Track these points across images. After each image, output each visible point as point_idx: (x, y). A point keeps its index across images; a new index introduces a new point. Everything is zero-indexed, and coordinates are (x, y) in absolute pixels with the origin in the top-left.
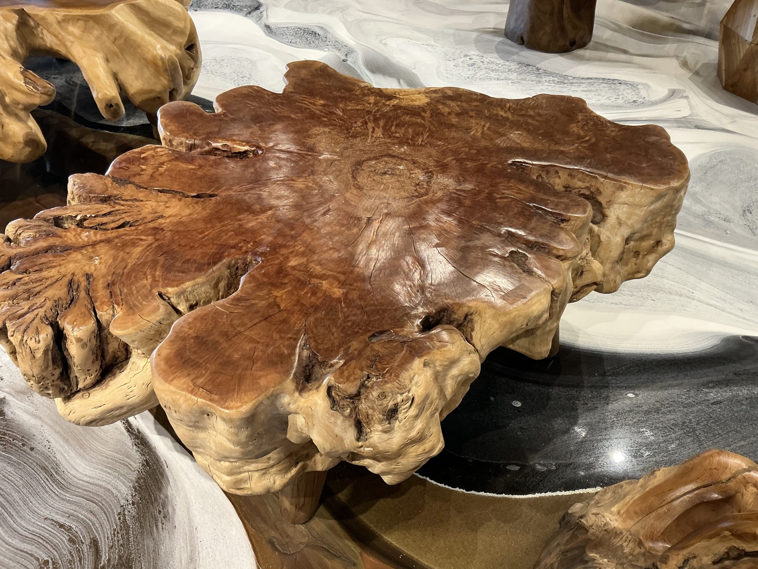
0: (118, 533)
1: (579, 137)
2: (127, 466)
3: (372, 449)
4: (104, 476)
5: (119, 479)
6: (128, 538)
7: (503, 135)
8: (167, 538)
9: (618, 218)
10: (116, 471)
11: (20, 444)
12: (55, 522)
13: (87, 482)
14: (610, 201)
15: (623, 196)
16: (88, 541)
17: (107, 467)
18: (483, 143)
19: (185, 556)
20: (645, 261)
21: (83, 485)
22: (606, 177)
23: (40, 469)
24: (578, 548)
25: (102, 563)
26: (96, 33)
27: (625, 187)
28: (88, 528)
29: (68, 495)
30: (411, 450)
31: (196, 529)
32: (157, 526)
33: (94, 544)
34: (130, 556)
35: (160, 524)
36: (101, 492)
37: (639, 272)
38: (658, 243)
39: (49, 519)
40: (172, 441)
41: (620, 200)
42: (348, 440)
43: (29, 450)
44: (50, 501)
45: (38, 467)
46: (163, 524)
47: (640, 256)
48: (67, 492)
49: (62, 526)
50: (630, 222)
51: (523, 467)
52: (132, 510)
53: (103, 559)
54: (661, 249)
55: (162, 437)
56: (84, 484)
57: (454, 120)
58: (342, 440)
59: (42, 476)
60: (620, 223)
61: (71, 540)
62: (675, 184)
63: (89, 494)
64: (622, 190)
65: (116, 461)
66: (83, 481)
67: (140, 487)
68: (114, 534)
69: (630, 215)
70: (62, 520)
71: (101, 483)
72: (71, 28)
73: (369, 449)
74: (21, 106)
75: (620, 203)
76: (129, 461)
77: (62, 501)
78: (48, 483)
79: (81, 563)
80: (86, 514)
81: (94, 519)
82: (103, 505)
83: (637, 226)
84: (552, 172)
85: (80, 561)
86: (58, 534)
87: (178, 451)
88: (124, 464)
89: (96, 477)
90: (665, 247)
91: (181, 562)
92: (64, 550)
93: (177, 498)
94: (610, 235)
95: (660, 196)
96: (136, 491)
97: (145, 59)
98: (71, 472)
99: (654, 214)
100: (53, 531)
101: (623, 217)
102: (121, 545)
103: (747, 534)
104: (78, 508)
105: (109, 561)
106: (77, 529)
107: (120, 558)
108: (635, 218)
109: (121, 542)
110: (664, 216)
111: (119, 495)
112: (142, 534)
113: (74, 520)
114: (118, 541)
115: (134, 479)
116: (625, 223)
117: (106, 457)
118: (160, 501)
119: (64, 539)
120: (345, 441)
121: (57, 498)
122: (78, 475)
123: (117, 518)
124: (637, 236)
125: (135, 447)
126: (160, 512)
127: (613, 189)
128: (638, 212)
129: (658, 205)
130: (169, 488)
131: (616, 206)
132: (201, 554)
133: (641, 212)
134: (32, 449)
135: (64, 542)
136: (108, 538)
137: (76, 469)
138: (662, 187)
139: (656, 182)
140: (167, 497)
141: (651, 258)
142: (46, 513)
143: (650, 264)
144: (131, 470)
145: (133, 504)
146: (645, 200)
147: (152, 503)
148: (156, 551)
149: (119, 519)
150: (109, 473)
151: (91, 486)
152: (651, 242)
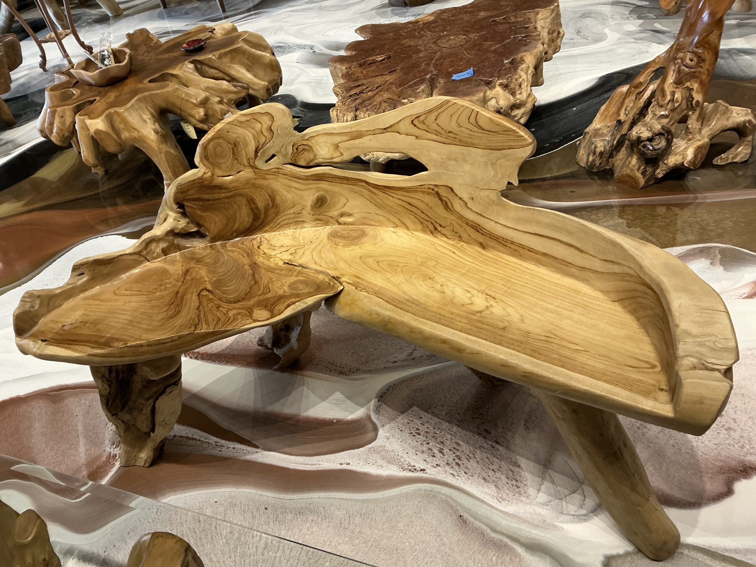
1: (508, 5)
7: (478, 15)
9: (541, 26)
14: (536, 21)
15: (540, 16)
18: (473, 20)
20: (557, 43)
22: (530, 12)
24: (588, 141)
26: (237, 58)
27: (539, 13)
37: (556, 49)
38: (559, 33)
41: (540, 18)
47: (555, 41)
50: (546, 26)
51: (550, 143)
54: (561, 35)
57: (453, 18)
60: (543, 28)
62: (556, 4)
69: (545, 23)
72: (224, 60)
74: (233, 102)
83: (550, 27)
84: (507, 18)
90: (562, 34)
94: (542, 33)
95: (553, 10)
97: (265, 64)
99: (553, 19)
101: (543, 25)
103: (638, 84)
108: (547, 24)
110: (557, 20)
124: (551, 31)
127: (534, 16)
128: (547, 20)
129: (554, 15)
131: (538, 22)
133: (549, 20)
138: (552, 7)
139: (549, 6)
141: (559, 40)
143: (559, 44)
146: (549, 14)
152: (556, 33)
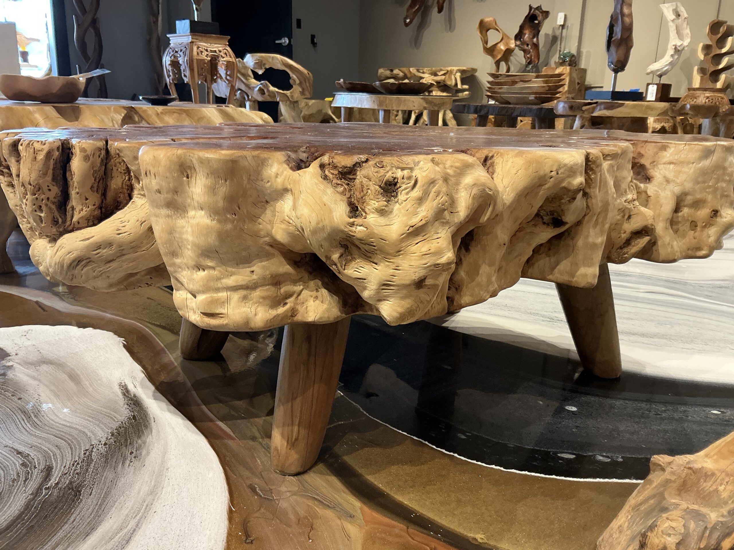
0: (78, 464)
2: (111, 418)
3: (365, 229)
4: (84, 422)
5: (98, 426)
6: (87, 469)
8: (131, 473)
9: (665, 177)
10: (98, 420)
11: (10, 395)
12: (14, 449)
13: (63, 425)
14: (654, 162)
15: (668, 155)
16: (42, 467)
17: (90, 417)
19: (145, 489)
20: (705, 233)
21: (58, 427)
23: (20, 412)
25: (49, 485)
27: (668, 146)
28: (47, 457)
29: (39, 432)
30: (414, 248)
31: (167, 469)
32: (123, 463)
33: (47, 470)
34: (83, 482)
35: (128, 462)
36: (75, 433)
37: (699, 249)
38: (716, 212)
39: (10, 447)
40: (167, 405)
41: (665, 160)
42: (338, 214)
43: (16, 399)
44: (18, 435)
45: (19, 411)
46: (132, 462)
47: (699, 229)
48: (39, 430)
49: (19, 453)
50: (678, 181)
51: (580, 456)
52: (103, 449)
53: (51, 481)
54: (720, 222)
55: (157, 401)
56: (60, 426)
58: (331, 211)
59: (19, 417)
60: (668, 181)
61: (24, 465)
63: (62, 433)
64: (665, 150)
65: (101, 413)
66: (60, 424)
67: (119, 434)
68: (73, 465)
69: (678, 173)
70: (21, 449)
71: (77, 427)
73: (362, 228)
75: (665, 164)
76: (115, 414)
77: (29, 435)
78: (22, 422)
79: (25, 483)
80: (51, 447)
81: (57, 452)
82: (72, 442)
83: (688, 187)
85: (25, 481)
86: (13, 459)
87: (170, 411)
88: (108, 416)
89: (75, 422)
90: (725, 222)
91: (139, 493)
92: (13, 470)
93: (156, 445)
94: (657, 190)
95: (707, 153)
96: (113, 435)
98: (51, 417)
99: (704, 174)
100: (8, 455)
101: (671, 176)
102: (77, 474)
104: (44, 442)
105: (57, 484)
106: (35, 457)
107: (71, 483)
108: (684, 176)
109: (78, 471)
111: (93, 436)
112: (104, 468)
113: (35, 450)
114: (75, 470)
115: (115, 427)
116: (674, 181)
117: (92, 410)
118: (136, 445)
119: (17, 463)
120: (334, 214)
121: (26, 433)
122: (57, 420)
123: (83, 453)
124: (689, 199)
125: (126, 406)
126: (132, 453)
127: (655, 150)
128: (686, 169)
130: (150, 436)
131: (661, 167)
132: (164, 490)
133: (690, 170)
134: (20, 399)
135: (15, 465)
136: (65, 466)
137: (56, 415)
138: (706, 144)
140: (144, 443)
141: (712, 231)
142: (10, 443)
143: (711, 240)
144: (114, 420)
145: (105, 444)
146: (693, 156)
147: (126, 446)
148: (114, 482)
149: (85, 454)
150: (90, 421)
151: (66, 428)
152: (708, 210)
